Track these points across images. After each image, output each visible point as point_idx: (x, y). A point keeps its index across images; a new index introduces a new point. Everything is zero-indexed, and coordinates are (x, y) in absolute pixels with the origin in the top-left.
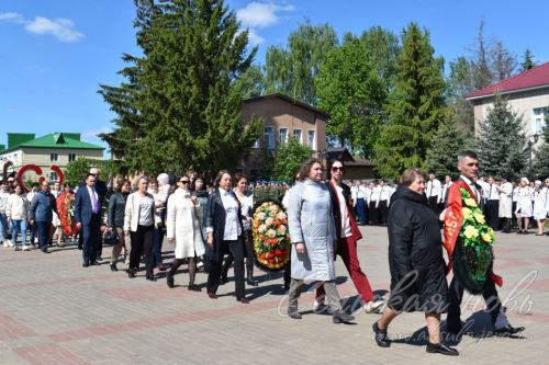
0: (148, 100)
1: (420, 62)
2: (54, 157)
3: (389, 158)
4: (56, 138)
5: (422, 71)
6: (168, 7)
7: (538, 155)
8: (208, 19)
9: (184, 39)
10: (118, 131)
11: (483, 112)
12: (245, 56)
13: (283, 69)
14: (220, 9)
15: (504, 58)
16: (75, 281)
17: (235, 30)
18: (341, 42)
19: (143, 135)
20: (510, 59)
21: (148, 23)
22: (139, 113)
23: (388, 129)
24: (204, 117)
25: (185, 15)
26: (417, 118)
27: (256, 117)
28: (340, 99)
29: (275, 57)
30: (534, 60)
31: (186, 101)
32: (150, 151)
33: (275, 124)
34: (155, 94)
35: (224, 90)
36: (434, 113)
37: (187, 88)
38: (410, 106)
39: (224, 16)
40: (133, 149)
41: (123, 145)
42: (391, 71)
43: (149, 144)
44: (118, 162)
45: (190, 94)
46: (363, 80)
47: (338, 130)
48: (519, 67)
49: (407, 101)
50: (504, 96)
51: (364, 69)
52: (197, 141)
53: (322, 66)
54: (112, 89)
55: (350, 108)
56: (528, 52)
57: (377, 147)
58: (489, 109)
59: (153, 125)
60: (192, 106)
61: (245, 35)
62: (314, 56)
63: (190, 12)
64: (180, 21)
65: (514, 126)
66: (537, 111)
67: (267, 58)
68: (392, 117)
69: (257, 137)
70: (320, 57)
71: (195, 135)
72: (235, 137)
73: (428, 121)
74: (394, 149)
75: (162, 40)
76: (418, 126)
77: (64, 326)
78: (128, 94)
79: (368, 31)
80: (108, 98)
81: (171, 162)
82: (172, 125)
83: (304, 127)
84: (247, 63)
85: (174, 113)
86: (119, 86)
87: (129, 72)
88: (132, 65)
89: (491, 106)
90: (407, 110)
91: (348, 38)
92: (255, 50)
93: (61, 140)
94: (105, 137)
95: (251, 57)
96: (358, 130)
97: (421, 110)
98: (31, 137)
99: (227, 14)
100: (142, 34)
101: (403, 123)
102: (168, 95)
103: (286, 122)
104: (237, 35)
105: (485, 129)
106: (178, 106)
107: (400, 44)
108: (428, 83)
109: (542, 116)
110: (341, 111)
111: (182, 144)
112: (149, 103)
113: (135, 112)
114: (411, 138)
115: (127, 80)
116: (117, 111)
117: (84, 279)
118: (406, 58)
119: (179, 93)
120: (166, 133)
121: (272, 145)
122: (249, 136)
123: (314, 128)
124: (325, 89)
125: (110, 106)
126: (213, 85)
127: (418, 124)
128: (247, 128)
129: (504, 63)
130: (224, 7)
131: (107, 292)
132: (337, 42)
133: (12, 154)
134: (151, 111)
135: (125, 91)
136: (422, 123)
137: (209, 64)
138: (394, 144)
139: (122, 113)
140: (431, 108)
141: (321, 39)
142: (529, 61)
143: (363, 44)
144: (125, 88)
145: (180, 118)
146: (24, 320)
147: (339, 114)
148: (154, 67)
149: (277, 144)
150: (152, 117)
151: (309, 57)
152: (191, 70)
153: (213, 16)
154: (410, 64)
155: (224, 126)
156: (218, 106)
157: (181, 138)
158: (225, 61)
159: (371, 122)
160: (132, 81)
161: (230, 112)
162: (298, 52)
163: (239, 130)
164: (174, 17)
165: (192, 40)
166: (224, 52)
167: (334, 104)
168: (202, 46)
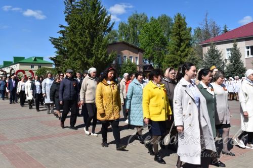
0: (69, 43)
1: (181, 29)
2: (32, 67)
4: (33, 59)
5: (182, 33)
6: (78, 5)
7: (227, 68)
8: (94, 11)
9: (84, 19)
10: (57, 56)
11: (206, 50)
12: (109, 26)
13: (126, 31)
14: (99, 6)
15: (216, 28)
16: (31, 117)
17: (106, 15)
18: (149, 21)
19: (68, 58)
20: (218, 28)
21: (70, 12)
22: (66, 49)
23: (168, 56)
24: (92, 51)
25: (85, 9)
26: (179, 52)
27: (114, 51)
28: (149, 44)
29: (122, 26)
30: (228, 29)
31: (85, 43)
32: (70, 64)
33: (122, 54)
34: (72, 41)
35: (101, 39)
36: (187, 50)
37: (85, 39)
38: (177, 47)
40: (63, 63)
41: (59, 62)
42: (170, 33)
43: (70, 62)
44: (57, 69)
45: (87, 41)
46: (158, 36)
47: (147, 57)
48: (222, 32)
49: (176, 45)
50: (214, 44)
51: (158, 32)
52: (89, 61)
53: (141, 30)
54: (54, 39)
55: (153, 48)
56: (225, 26)
57: (163, 64)
58: (208, 49)
59: (71, 54)
60: (87, 46)
61: (109, 17)
62: (138, 26)
63: (87, 8)
65: (218, 56)
66: (228, 50)
67: (119, 26)
68: (169, 52)
69: (114, 59)
70: (141, 27)
71: (88, 58)
72: (105, 59)
73: (184, 53)
74: (170, 65)
75: (75, 19)
76: (180, 55)
77: (20, 136)
78: (61, 41)
79: (160, 16)
80: (53, 43)
81: (78, 69)
82: (79, 54)
83: (134, 55)
84: (110, 29)
85: (80, 49)
86: (58, 38)
87: (62, 32)
88: (63, 29)
89: (209, 47)
90: (176, 49)
91: (152, 19)
92: (113, 24)
93: (35, 60)
94: (52, 59)
95: (112, 26)
96: (156, 57)
97: (181, 49)
98: (23, 58)
99: (102, 9)
100: (67, 17)
101: (174, 54)
102: (77, 42)
103: (126, 53)
104: (106, 17)
105: (206, 57)
106: (81, 46)
107: (174, 22)
108: (184, 38)
109: (230, 52)
110: (149, 49)
111: (83, 62)
112: (70, 45)
113: (65, 48)
114: (177, 60)
115: (61, 36)
116: (57, 48)
117: (34, 117)
118: (175, 27)
119: (82, 41)
120: (77, 57)
121: (120, 63)
122: (111, 59)
123: (138, 56)
124: (143, 40)
125: (54, 46)
126: (96, 38)
128: (110, 55)
129: (216, 30)
130: (101, 6)
131: (42, 122)
132: (148, 20)
133: (16, 65)
134: (70, 48)
135: (60, 40)
136: (182, 54)
137: (95, 29)
138: (170, 62)
139: (59, 49)
140: (185, 48)
141: (141, 19)
142: (226, 29)
143: (158, 22)
144: (61, 39)
145: (82, 51)
146: (4, 134)
147: (148, 50)
148: (72, 30)
149: (122, 62)
150: (71, 51)
151: (136, 26)
152: (87, 31)
153: (96, 9)
154: (177, 30)
155: (100, 55)
156: (98, 46)
157: (83, 59)
158: (101, 28)
159: (161, 53)
160: (63, 36)
161: (103, 49)
162: (132, 24)
163: (106, 56)
164: (80, 10)
165: (87, 19)
166: (101, 24)
167: (146, 46)
168: (91, 22)
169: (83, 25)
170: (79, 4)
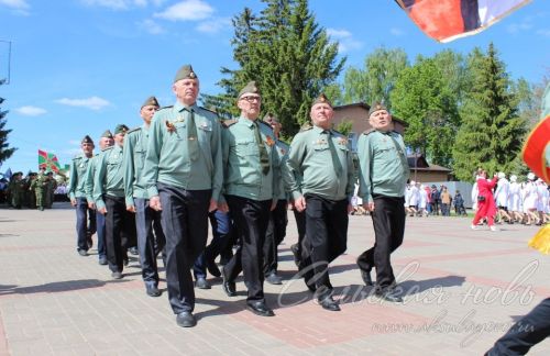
1: (497, 75)
3: (466, 163)
5: (498, 83)
6: (263, 25)
8: (301, 34)
9: (278, 50)
13: (360, 86)
17: (325, 42)
18: (413, 62)
21: (244, 40)
23: (463, 136)
24: (296, 120)
26: (494, 127)
29: (353, 76)
31: (280, 103)
36: (511, 122)
37: (280, 94)
38: (488, 115)
39: (315, 32)
45: (283, 99)
46: (436, 95)
51: (437, 84)
53: (396, 83)
54: (210, 97)
55: (423, 120)
60: (284, 110)
61: (335, 47)
62: (389, 76)
64: (274, 36)
67: (345, 77)
70: (396, 75)
73: (505, 129)
74: (473, 154)
75: (258, 51)
78: (224, 102)
84: (336, 73)
86: (216, 95)
87: (227, 83)
88: (229, 77)
90: (484, 119)
91: (420, 59)
92: (344, 60)
95: (340, 66)
96: (431, 139)
97: (498, 119)
100: (238, 51)
101: (480, 130)
104: (326, 47)
108: (505, 94)
114: (488, 145)
115: (223, 91)
119: (273, 98)
124: (400, 103)
127: (496, 132)
130: (315, 23)
132: (409, 62)
135: (222, 100)
136: (500, 131)
138: (471, 150)
140: (508, 118)
141: (393, 60)
143: (436, 63)
144: (222, 97)
151: (383, 75)
152: (284, 76)
153: (305, 30)
154: (488, 77)
158: (317, 70)
160: (228, 91)
162: (374, 71)
164: (268, 33)
165: (285, 50)
166: (316, 62)
167: (408, 116)
168: (294, 56)
169: (275, 63)
170: (265, 22)
